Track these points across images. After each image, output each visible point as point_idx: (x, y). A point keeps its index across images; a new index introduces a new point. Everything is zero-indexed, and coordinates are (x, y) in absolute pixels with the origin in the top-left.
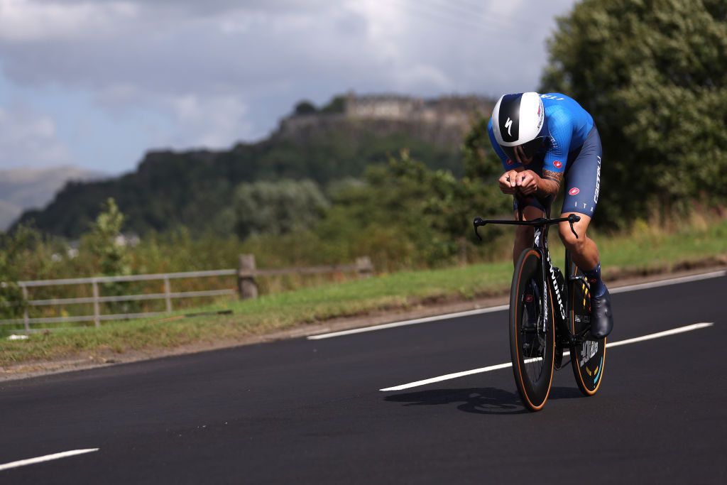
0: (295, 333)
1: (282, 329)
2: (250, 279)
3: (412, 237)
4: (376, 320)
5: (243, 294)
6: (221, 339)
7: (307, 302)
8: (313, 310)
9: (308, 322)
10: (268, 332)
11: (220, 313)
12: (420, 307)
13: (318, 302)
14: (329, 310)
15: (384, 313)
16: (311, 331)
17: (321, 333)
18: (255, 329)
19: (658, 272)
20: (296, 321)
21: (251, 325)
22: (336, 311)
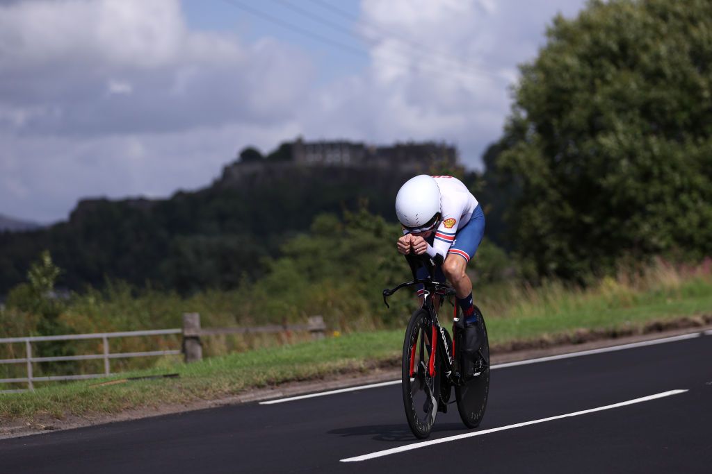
0: (246, 398)
1: (232, 393)
2: (196, 338)
3: (366, 294)
4: (331, 385)
5: (187, 355)
6: (168, 404)
7: (259, 365)
8: (264, 373)
9: (260, 386)
10: (216, 397)
11: (165, 376)
12: (377, 370)
13: (268, 365)
14: (282, 373)
15: (340, 377)
16: (262, 395)
17: (272, 398)
18: (203, 393)
19: (629, 333)
20: (246, 385)
21: (199, 389)
22: (290, 375)
